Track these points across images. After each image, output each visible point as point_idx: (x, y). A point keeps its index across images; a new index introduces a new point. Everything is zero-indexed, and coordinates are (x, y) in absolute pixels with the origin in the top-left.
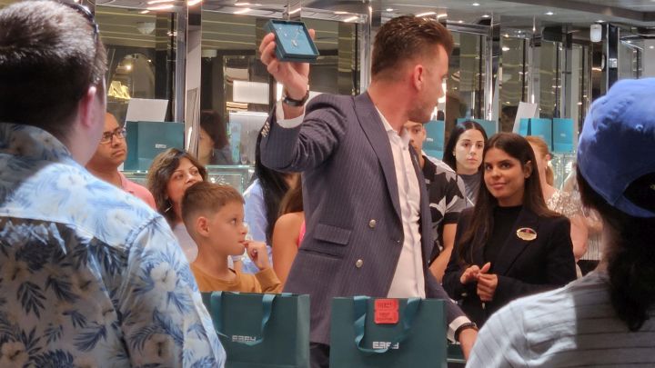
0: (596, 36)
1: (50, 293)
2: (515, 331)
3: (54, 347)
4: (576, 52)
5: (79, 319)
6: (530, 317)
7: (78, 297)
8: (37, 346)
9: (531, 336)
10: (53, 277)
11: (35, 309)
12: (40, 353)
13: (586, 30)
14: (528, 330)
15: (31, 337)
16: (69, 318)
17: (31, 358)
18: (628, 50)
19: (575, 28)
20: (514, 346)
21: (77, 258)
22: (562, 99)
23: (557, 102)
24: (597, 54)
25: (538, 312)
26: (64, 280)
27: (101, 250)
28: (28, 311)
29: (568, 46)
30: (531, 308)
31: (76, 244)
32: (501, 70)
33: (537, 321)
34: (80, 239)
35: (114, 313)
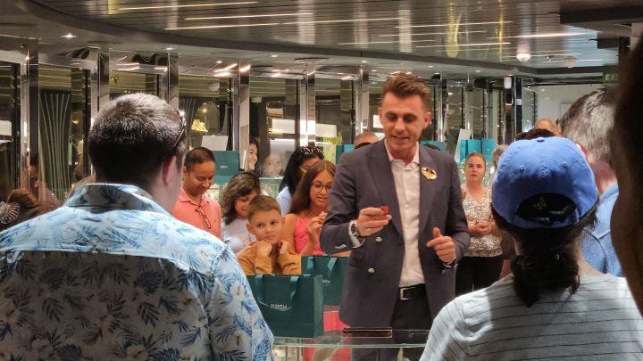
0: (508, 84)
1: (162, 310)
2: (458, 318)
3: (166, 346)
4: (495, 94)
5: (183, 326)
6: (467, 308)
7: (182, 311)
8: (154, 347)
9: (469, 321)
10: (164, 298)
11: (152, 321)
12: (156, 351)
13: (501, 81)
14: (467, 316)
15: (149, 341)
16: (177, 326)
17: (150, 356)
18: (528, 93)
19: (494, 79)
20: (457, 329)
21: (180, 284)
22: (487, 124)
23: (484, 126)
24: (508, 96)
25: (473, 304)
26: (172, 299)
27: (196, 277)
28: (146, 323)
29: (490, 91)
30: (468, 302)
31: (178, 274)
32: (447, 106)
33: (472, 311)
34: (181, 270)
35: (207, 319)
